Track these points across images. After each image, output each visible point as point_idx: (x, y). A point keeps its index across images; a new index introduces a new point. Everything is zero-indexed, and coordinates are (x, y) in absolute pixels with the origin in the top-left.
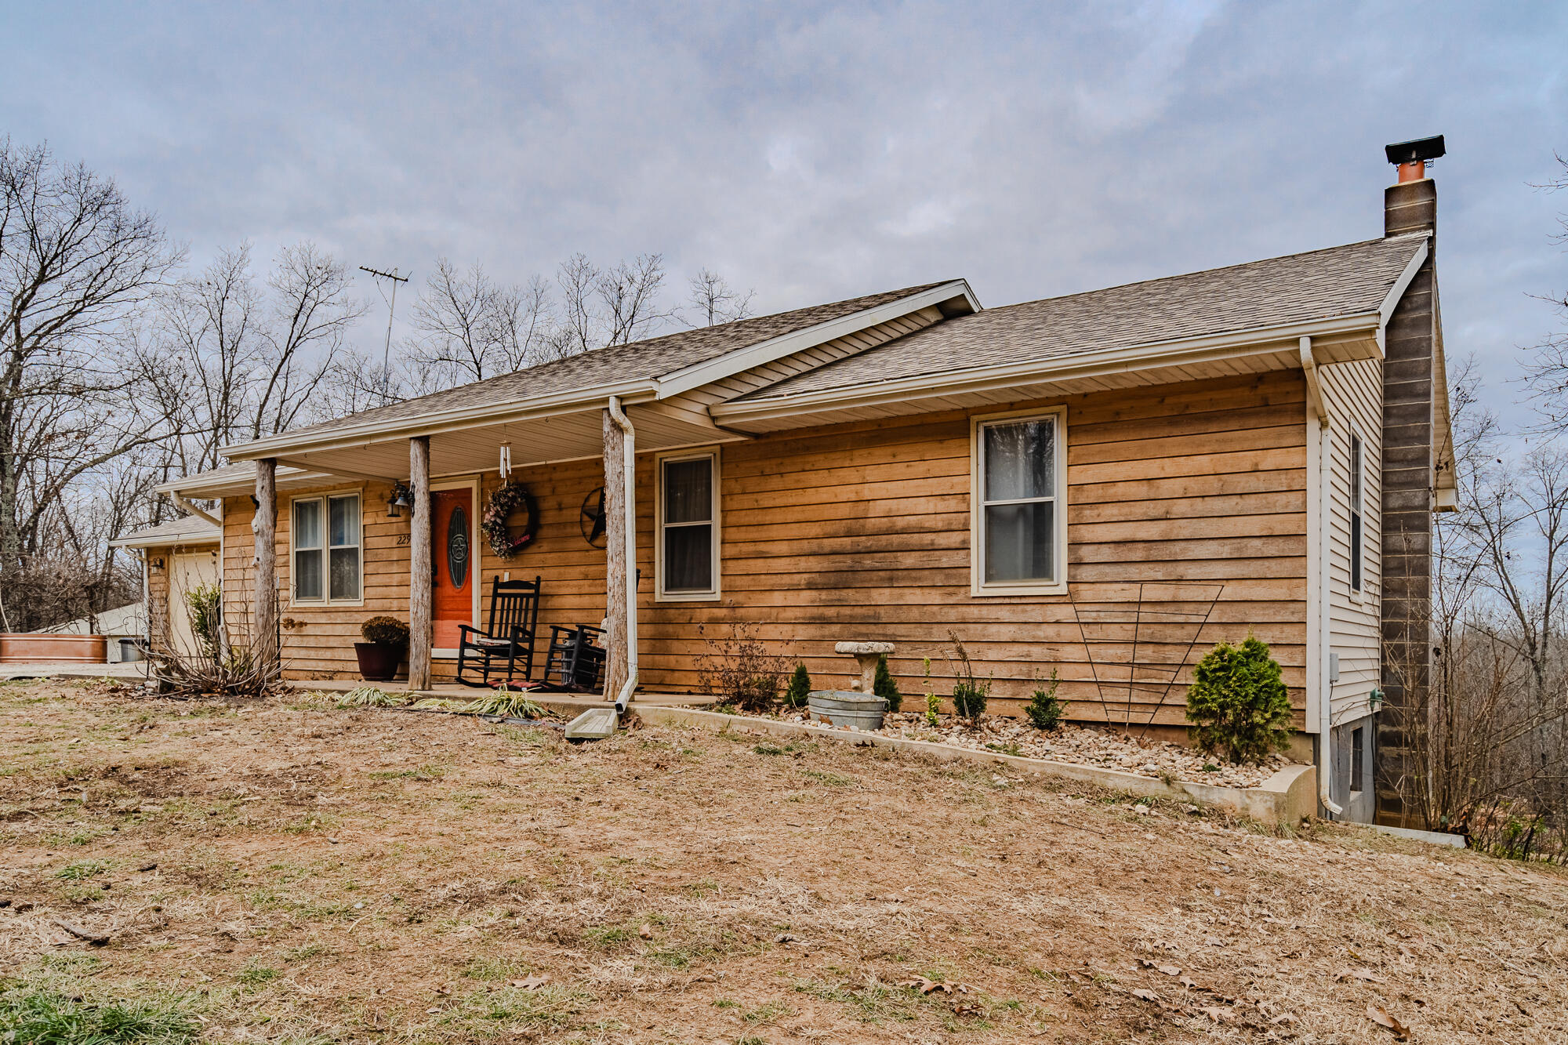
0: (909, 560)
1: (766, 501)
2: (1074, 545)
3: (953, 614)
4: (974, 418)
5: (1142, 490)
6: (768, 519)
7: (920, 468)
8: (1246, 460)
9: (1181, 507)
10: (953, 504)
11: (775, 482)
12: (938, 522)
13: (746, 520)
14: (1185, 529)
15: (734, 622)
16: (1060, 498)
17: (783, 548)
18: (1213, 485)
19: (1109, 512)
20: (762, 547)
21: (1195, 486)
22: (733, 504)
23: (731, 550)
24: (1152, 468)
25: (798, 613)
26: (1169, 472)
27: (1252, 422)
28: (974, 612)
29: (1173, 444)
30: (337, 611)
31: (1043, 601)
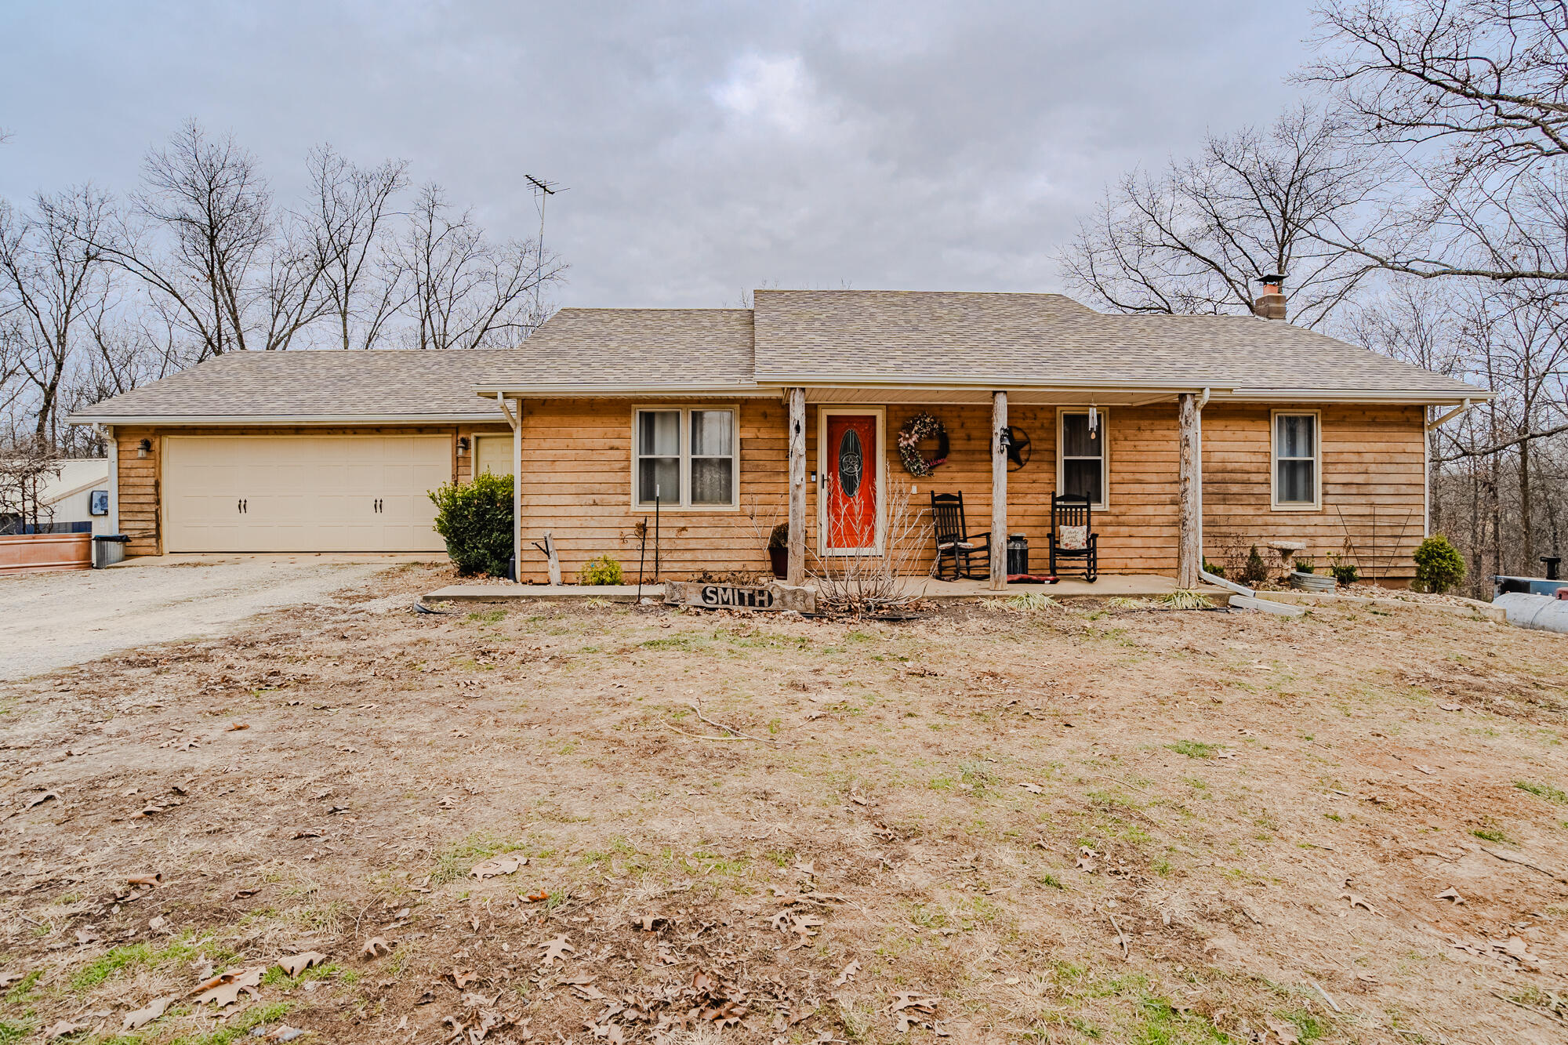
0: (1235, 488)
1: (1142, 445)
2: (1324, 484)
3: (1260, 521)
4: (1273, 410)
5: (1354, 458)
6: (1143, 458)
7: (1240, 435)
8: (1400, 447)
9: (1373, 468)
10: (1260, 458)
11: (1147, 434)
12: (1252, 467)
13: (1125, 458)
14: (1376, 479)
15: (1120, 525)
16: (1318, 460)
17: (1154, 478)
18: (1386, 458)
19: (1340, 467)
20: (1138, 476)
21: (1380, 458)
23: (1116, 478)
24: (1361, 447)
25: (1164, 519)
26: (1368, 450)
27: (1403, 429)
28: (1271, 520)
29: (1370, 436)
30: (701, 515)
31: (1308, 514)
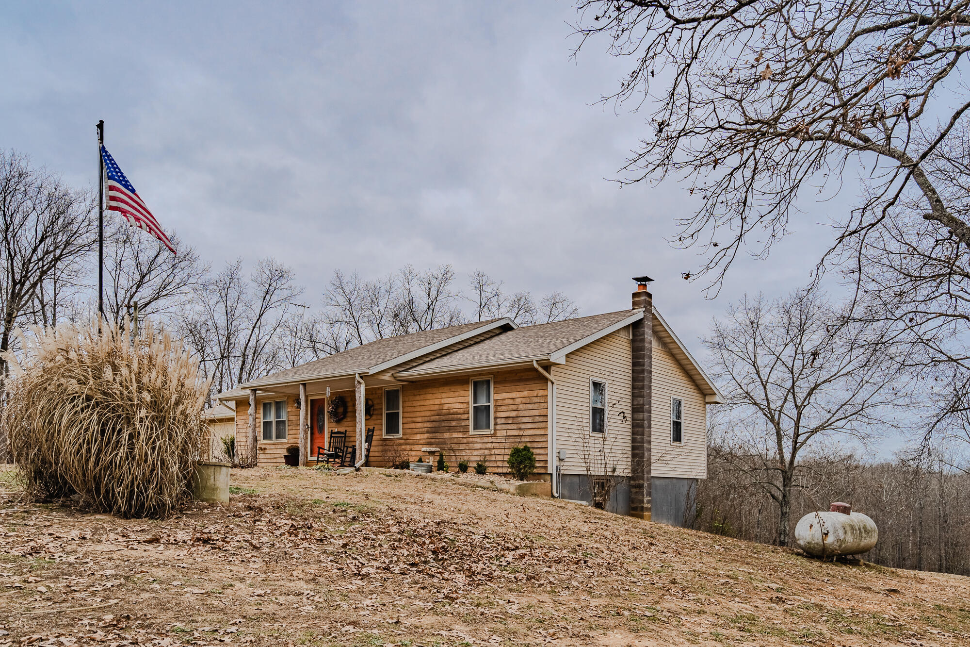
0: (454, 423)
1: (415, 404)
2: (495, 418)
3: (465, 441)
4: (471, 378)
5: (511, 402)
6: (416, 410)
7: (457, 394)
8: (535, 393)
9: (521, 407)
10: (465, 405)
11: (418, 398)
12: (461, 411)
13: (409, 410)
14: (522, 413)
15: (406, 444)
16: (492, 404)
17: (419, 419)
18: (528, 400)
19: (504, 408)
20: (414, 419)
21: (524, 400)
22: (407, 404)
23: (405, 420)
24: (513, 395)
25: (424, 441)
26: (518, 396)
27: (536, 382)
28: (471, 440)
29: (519, 388)
30: (278, 444)
31: (487, 436)
